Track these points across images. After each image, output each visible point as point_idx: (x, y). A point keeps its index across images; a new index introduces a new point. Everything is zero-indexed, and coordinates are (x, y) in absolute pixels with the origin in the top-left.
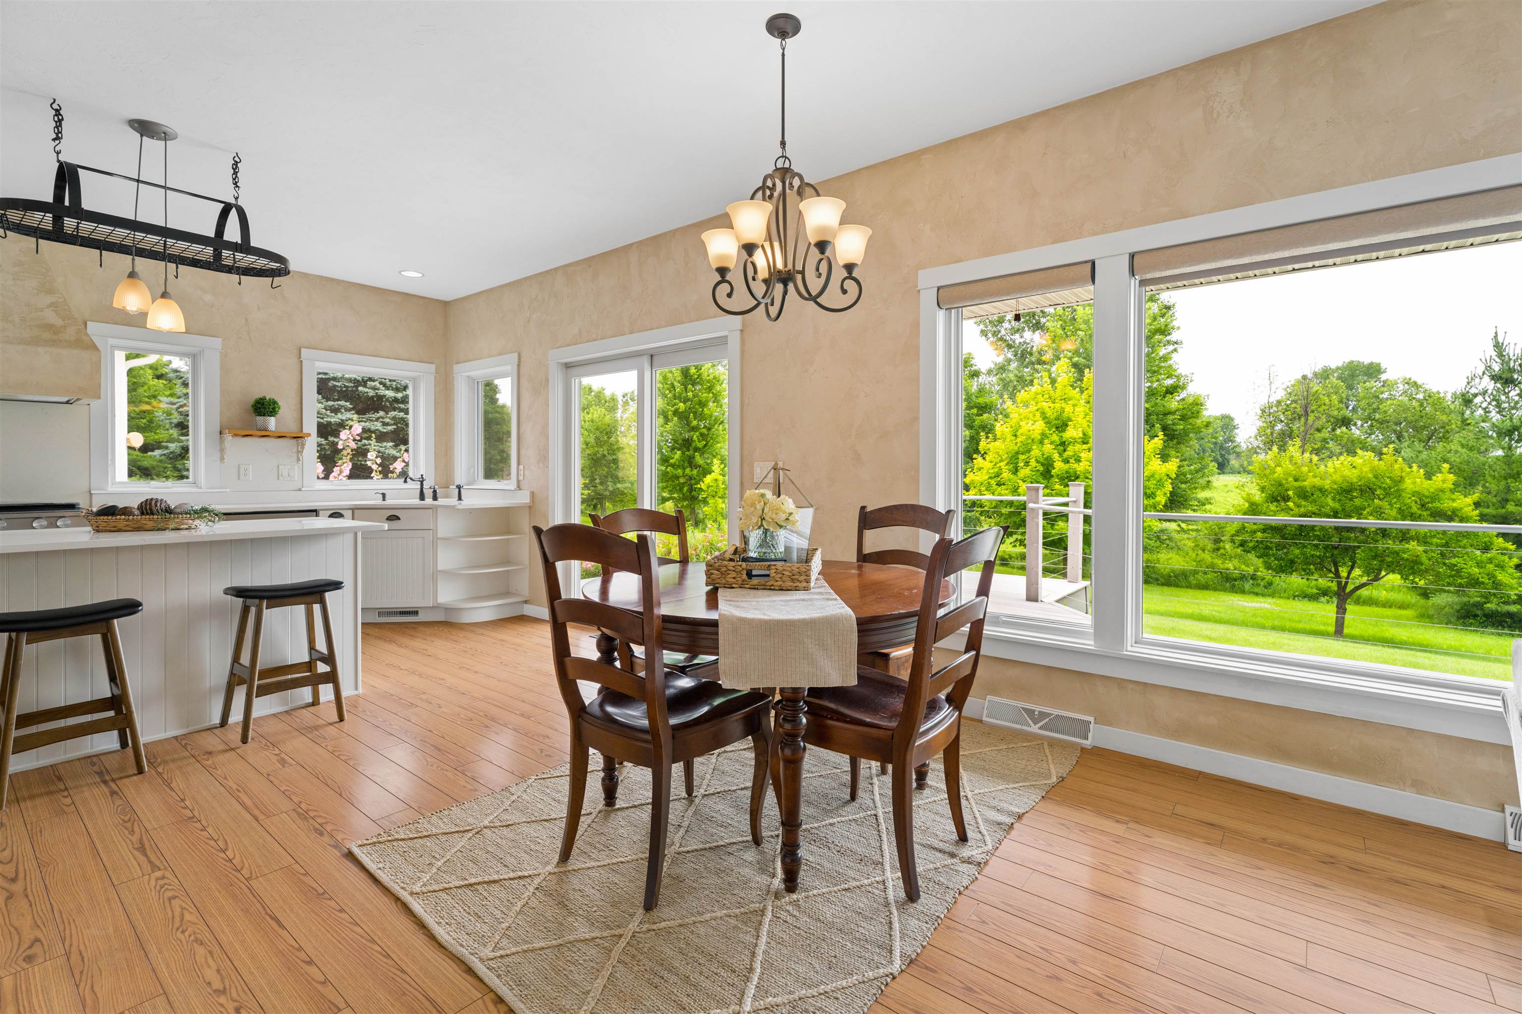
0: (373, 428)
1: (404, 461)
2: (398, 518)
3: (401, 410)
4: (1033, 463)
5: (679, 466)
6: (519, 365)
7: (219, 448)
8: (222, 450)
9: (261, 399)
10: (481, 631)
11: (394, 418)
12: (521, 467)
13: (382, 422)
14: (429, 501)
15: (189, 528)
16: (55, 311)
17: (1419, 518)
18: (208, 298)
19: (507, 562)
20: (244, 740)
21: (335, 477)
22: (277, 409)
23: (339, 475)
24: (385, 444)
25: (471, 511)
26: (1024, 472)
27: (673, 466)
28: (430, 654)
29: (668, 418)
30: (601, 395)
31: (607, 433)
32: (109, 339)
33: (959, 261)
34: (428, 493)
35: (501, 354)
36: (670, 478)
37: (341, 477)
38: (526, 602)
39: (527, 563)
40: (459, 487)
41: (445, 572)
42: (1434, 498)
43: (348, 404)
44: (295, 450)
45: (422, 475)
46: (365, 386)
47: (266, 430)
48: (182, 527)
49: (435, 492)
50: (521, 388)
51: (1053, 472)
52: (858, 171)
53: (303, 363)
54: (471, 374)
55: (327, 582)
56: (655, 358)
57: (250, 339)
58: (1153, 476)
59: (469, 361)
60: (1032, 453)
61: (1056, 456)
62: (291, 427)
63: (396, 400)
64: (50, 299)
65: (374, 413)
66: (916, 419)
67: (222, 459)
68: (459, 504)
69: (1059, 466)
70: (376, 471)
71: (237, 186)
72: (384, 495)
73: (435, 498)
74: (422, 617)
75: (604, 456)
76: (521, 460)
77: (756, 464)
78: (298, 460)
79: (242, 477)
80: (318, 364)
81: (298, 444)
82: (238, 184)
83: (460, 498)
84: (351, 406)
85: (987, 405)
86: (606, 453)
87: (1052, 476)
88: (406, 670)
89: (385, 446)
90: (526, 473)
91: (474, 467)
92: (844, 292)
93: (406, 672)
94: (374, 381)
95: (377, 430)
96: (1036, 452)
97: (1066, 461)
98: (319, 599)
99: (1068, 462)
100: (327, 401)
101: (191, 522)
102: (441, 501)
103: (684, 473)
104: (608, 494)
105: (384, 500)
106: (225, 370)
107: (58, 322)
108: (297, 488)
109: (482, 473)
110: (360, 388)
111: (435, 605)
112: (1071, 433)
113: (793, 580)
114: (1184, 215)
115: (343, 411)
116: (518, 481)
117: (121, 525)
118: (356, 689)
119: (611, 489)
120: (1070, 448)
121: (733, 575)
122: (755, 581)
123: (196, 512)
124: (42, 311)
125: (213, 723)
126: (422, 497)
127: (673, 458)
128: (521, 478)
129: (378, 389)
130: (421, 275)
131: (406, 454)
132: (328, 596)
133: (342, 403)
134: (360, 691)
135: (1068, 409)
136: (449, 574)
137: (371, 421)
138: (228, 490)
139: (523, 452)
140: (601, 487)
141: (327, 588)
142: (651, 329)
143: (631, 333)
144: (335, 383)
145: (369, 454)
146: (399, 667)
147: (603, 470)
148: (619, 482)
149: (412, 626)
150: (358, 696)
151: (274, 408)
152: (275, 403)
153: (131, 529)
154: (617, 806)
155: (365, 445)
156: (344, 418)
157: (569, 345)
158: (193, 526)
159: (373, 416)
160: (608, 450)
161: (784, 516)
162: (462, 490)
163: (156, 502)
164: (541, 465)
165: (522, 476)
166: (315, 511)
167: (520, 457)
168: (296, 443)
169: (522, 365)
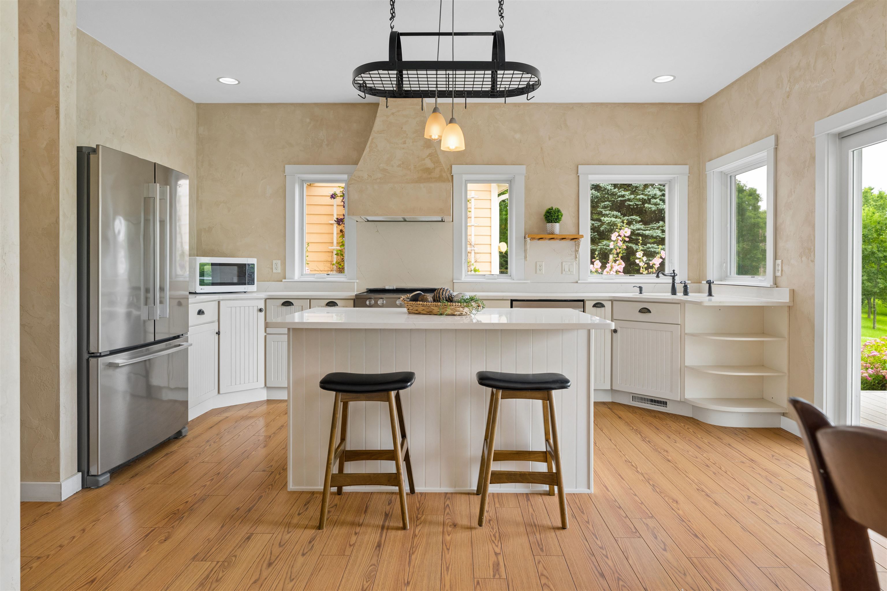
0: (655, 235)
1: (661, 258)
2: (649, 311)
6: (776, 149)
7: (523, 249)
8: (525, 251)
9: (550, 209)
10: (728, 439)
12: (779, 262)
14: (680, 295)
15: (461, 315)
18: (518, 136)
19: (761, 366)
20: (480, 524)
21: (608, 272)
22: (560, 217)
23: (610, 270)
25: (721, 309)
28: (670, 458)
30: (869, 195)
31: (876, 231)
32: (464, 176)
34: (679, 288)
35: (755, 141)
37: (612, 272)
38: (783, 415)
39: (786, 370)
40: (709, 283)
41: (692, 369)
43: (637, 217)
44: (574, 249)
45: (674, 271)
46: (649, 203)
47: (553, 233)
48: (456, 313)
49: (685, 287)
50: (778, 175)
53: (580, 177)
54: (723, 168)
55: (555, 378)
57: (544, 163)
59: (722, 155)
62: (571, 231)
64: (428, 151)
65: (655, 224)
67: (525, 257)
68: (710, 300)
70: (643, 268)
71: (503, 17)
72: (641, 288)
73: (686, 293)
74: (670, 409)
75: (873, 253)
76: (779, 253)
78: (576, 257)
79: (538, 271)
80: (591, 177)
81: (576, 244)
82: (503, 15)
83: (710, 294)
84: (640, 219)
86: (875, 250)
88: (642, 474)
90: (785, 268)
91: (727, 263)
93: (641, 477)
94: (656, 199)
95: (658, 236)
98: (546, 396)
100: (624, 217)
101: (461, 309)
102: (692, 296)
104: (878, 291)
105: (641, 293)
106: (528, 190)
108: (575, 281)
109: (734, 269)
110: (646, 205)
111: (682, 400)
115: (634, 223)
116: (775, 278)
117: (420, 309)
118: (589, 488)
123: (465, 301)
124: (424, 160)
125: (472, 488)
126: (674, 291)
128: (778, 274)
129: (659, 204)
130: (672, 78)
131: (662, 252)
132: (556, 394)
133: (634, 217)
134: (592, 490)
136: (696, 371)
137: (654, 229)
138: (529, 281)
139: (781, 244)
140: (869, 284)
141: (553, 386)
144: (629, 203)
145: (637, 253)
146: (636, 468)
147: (872, 267)
149: (660, 415)
150: (589, 495)
151: (558, 216)
152: (559, 211)
153: (425, 312)
156: (635, 228)
157: (845, 109)
158: (464, 313)
159: (655, 225)
162: (712, 285)
163: (443, 291)
164: (804, 259)
165: (780, 271)
166: (583, 301)
167: (778, 251)
168: (574, 243)
169: (780, 147)
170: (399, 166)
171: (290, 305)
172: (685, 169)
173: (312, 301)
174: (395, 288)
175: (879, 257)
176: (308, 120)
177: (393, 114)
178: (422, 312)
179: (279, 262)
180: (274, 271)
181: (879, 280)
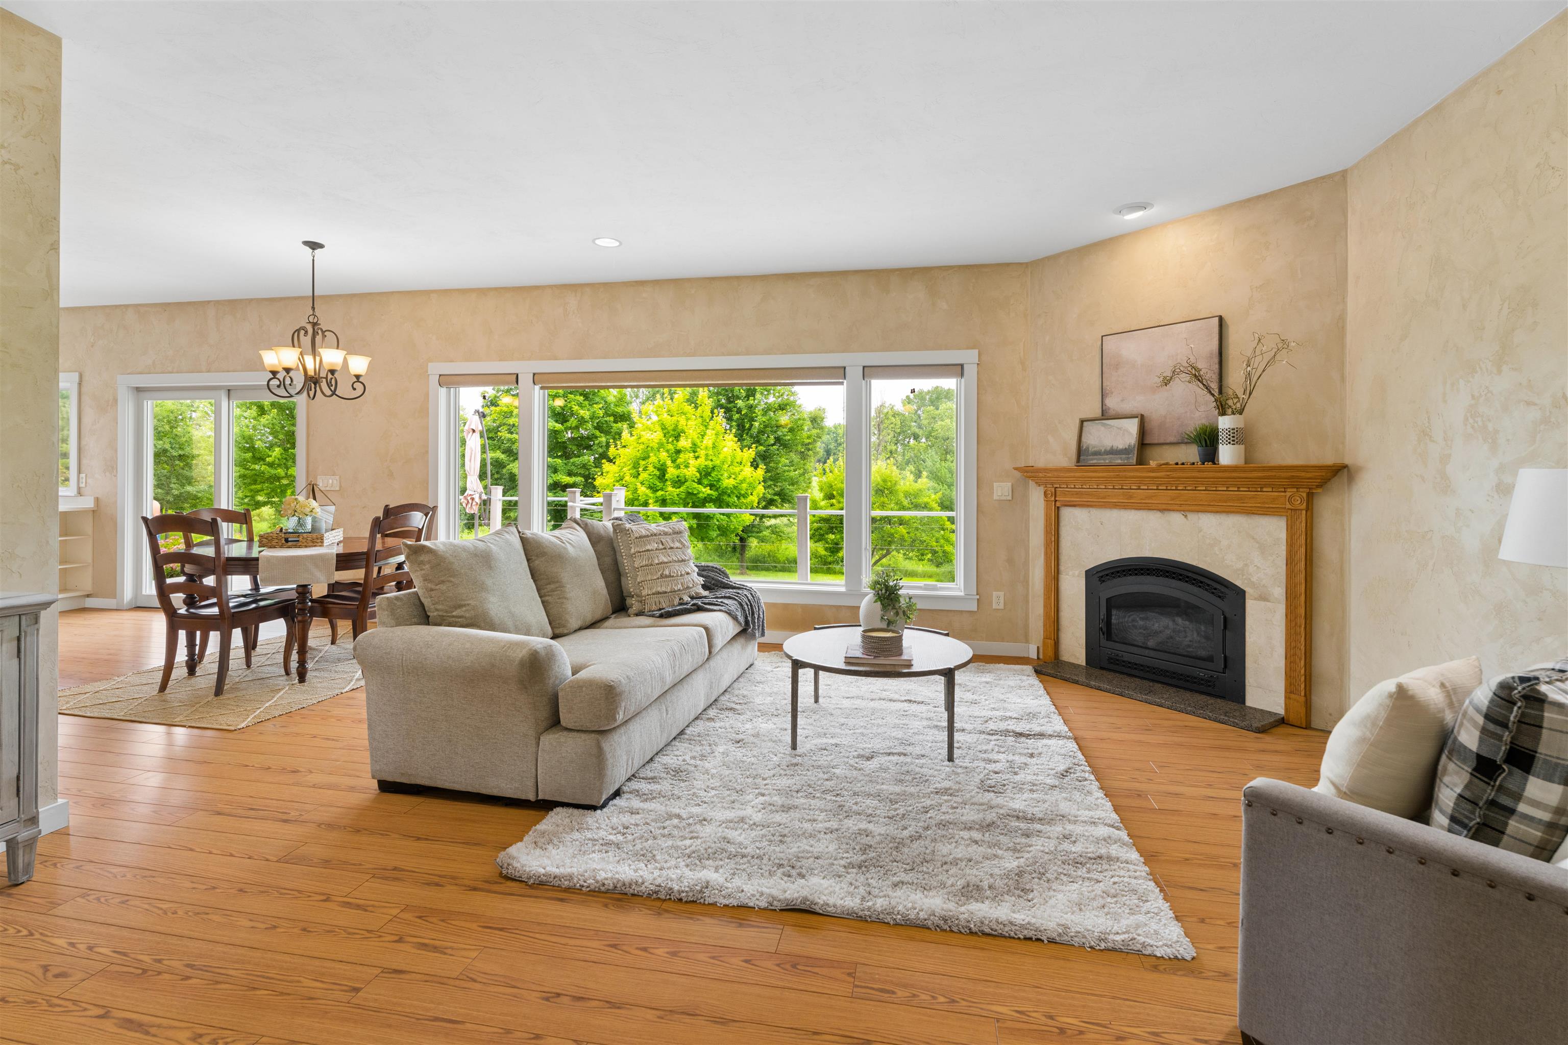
4: (651, 468)
5: (279, 465)
6: (80, 384)
12: (83, 475)
17: (909, 509)
26: (644, 476)
27: (271, 465)
29: (263, 408)
33: (452, 361)
36: (268, 479)
38: (88, 596)
39: (90, 561)
42: (916, 496)
50: (83, 405)
51: (667, 476)
52: (392, 293)
56: (232, 392)
58: (744, 480)
60: (650, 460)
61: (669, 463)
66: (427, 452)
69: (672, 472)
76: (83, 469)
77: (319, 477)
85: (624, 414)
86: (167, 446)
87: (667, 480)
90: (89, 481)
92: (354, 389)
96: (653, 459)
97: (678, 467)
99: (680, 468)
103: (286, 474)
104: (172, 499)
112: (683, 443)
113: (313, 542)
114: (556, 358)
116: (79, 488)
119: (176, 492)
120: (682, 455)
121: (277, 541)
122: (290, 544)
127: (269, 456)
128: (82, 485)
135: (682, 421)
139: (84, 462)
142: (228, 371)
143: (208, 372)
148: (190, 484)
154: (197, 675)
157: (141, 373)
160: (170, 443)
161: (309, 510)
164: (107, 474)
165: (84, 484)
167: (82, 466)
169: (84, 383)
175: (173, 457)
181: (172, 485)
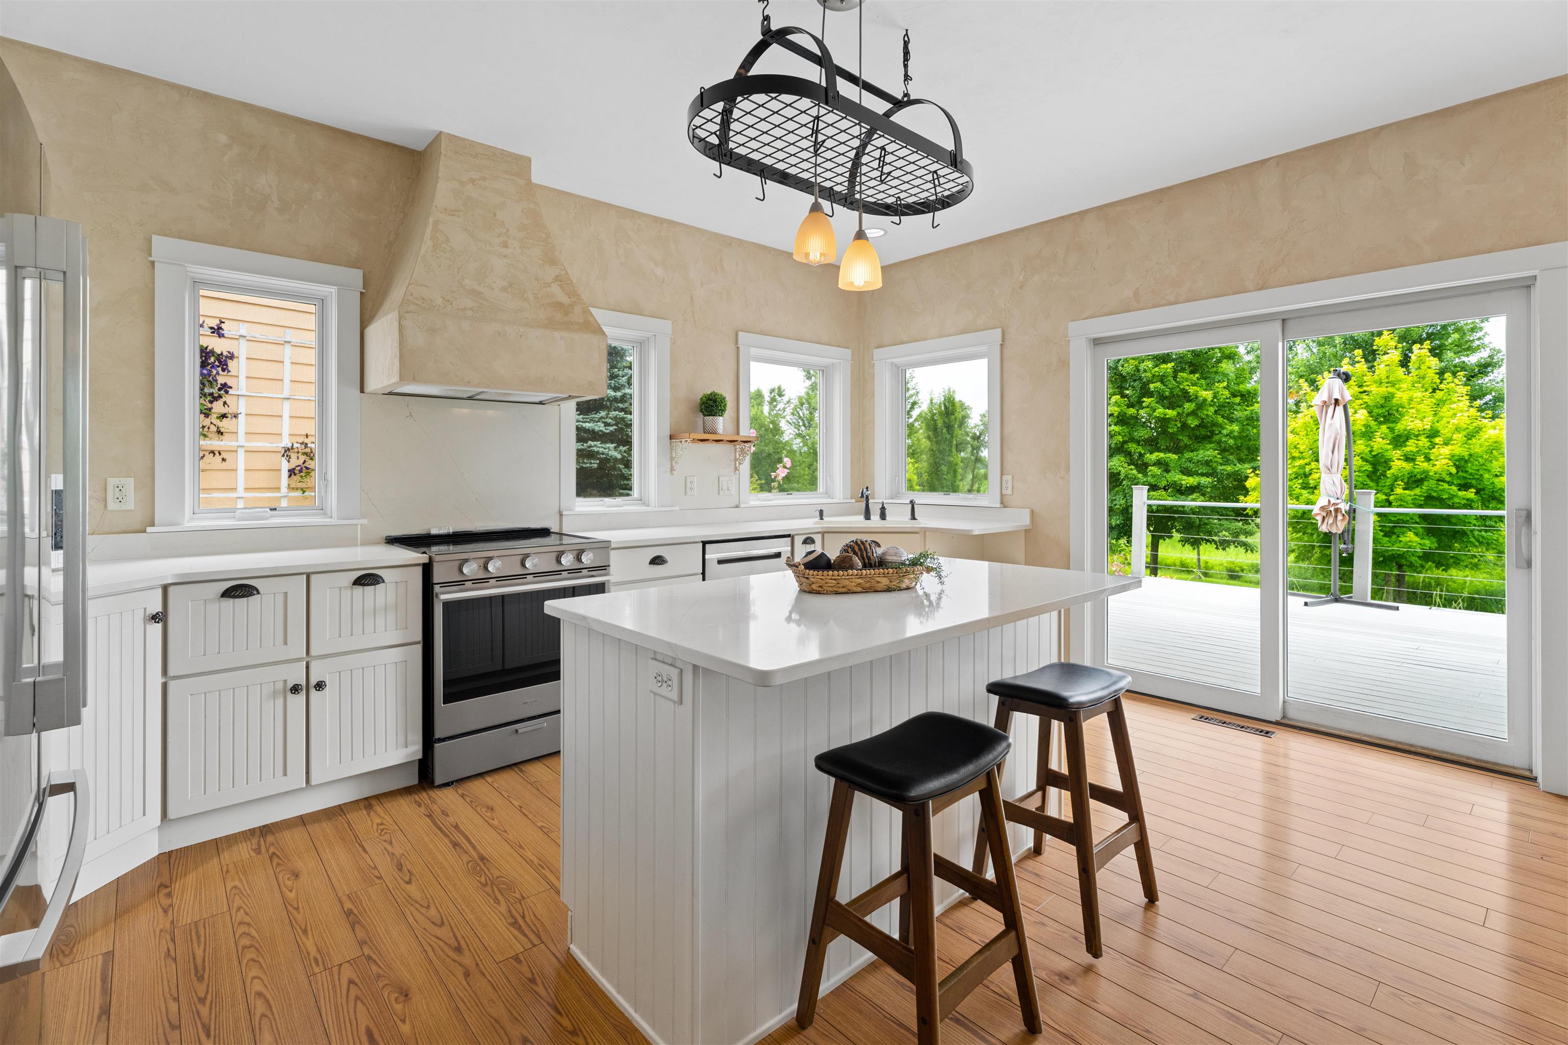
3: (622, 410)
6: (1003, 344)
7: (669, 456)
8: (672, 459)
9: (708, 395)
11: (615, 418)
12: (1005, 477)
13: (603, 422)
14: (875, 519)
16: (561, 286)
22: (723, 407)
24: (608, 445)
35: (964, 332)
40: (913, 503)
44: (733, 457)
47: (715, 433)
49: (883, 509)
53: (741, 350)
57: (694, 321)
62: (728, 430)
63: (615, 399)
64: (553, 272)
67: (672, 469)
72: (821, 512)
73: (883, 516)
76: (1008, 468)
78: (736, 469)
79: (689, 491)
80: (753, 351)
81: (735, 450)
83: (912, 517)
89: (609, 448)
90: (1016, 485)
91: (898, 476)
106: (677, 361)
107: (564, 299)
108: (733, 505)
116: (1003, 496)
124: (550, 286)
126: (867, 515)
128: (1007, 492)
138: (677, 508)
139: (1010, 457)
151: (721, 406)
152: (720, 399)
155: (590, 446)
164: (1049, 474)
165: (1010, 488)
166: (789, 536)
167: (1005, 464)
168: (733, 448)
169: (1009, 342)
170: (504, 289)
171: (251, 594)
172: (847, 353)
173: (313, 578)
174: (451, 531)
176: (223, 139)
177: (473, 181)
178: (855, 589)
179: (130, 484)
180: (112, 505)
